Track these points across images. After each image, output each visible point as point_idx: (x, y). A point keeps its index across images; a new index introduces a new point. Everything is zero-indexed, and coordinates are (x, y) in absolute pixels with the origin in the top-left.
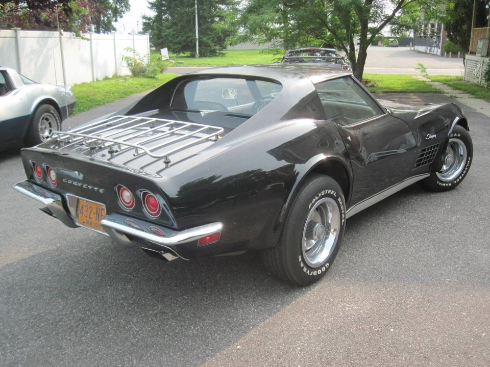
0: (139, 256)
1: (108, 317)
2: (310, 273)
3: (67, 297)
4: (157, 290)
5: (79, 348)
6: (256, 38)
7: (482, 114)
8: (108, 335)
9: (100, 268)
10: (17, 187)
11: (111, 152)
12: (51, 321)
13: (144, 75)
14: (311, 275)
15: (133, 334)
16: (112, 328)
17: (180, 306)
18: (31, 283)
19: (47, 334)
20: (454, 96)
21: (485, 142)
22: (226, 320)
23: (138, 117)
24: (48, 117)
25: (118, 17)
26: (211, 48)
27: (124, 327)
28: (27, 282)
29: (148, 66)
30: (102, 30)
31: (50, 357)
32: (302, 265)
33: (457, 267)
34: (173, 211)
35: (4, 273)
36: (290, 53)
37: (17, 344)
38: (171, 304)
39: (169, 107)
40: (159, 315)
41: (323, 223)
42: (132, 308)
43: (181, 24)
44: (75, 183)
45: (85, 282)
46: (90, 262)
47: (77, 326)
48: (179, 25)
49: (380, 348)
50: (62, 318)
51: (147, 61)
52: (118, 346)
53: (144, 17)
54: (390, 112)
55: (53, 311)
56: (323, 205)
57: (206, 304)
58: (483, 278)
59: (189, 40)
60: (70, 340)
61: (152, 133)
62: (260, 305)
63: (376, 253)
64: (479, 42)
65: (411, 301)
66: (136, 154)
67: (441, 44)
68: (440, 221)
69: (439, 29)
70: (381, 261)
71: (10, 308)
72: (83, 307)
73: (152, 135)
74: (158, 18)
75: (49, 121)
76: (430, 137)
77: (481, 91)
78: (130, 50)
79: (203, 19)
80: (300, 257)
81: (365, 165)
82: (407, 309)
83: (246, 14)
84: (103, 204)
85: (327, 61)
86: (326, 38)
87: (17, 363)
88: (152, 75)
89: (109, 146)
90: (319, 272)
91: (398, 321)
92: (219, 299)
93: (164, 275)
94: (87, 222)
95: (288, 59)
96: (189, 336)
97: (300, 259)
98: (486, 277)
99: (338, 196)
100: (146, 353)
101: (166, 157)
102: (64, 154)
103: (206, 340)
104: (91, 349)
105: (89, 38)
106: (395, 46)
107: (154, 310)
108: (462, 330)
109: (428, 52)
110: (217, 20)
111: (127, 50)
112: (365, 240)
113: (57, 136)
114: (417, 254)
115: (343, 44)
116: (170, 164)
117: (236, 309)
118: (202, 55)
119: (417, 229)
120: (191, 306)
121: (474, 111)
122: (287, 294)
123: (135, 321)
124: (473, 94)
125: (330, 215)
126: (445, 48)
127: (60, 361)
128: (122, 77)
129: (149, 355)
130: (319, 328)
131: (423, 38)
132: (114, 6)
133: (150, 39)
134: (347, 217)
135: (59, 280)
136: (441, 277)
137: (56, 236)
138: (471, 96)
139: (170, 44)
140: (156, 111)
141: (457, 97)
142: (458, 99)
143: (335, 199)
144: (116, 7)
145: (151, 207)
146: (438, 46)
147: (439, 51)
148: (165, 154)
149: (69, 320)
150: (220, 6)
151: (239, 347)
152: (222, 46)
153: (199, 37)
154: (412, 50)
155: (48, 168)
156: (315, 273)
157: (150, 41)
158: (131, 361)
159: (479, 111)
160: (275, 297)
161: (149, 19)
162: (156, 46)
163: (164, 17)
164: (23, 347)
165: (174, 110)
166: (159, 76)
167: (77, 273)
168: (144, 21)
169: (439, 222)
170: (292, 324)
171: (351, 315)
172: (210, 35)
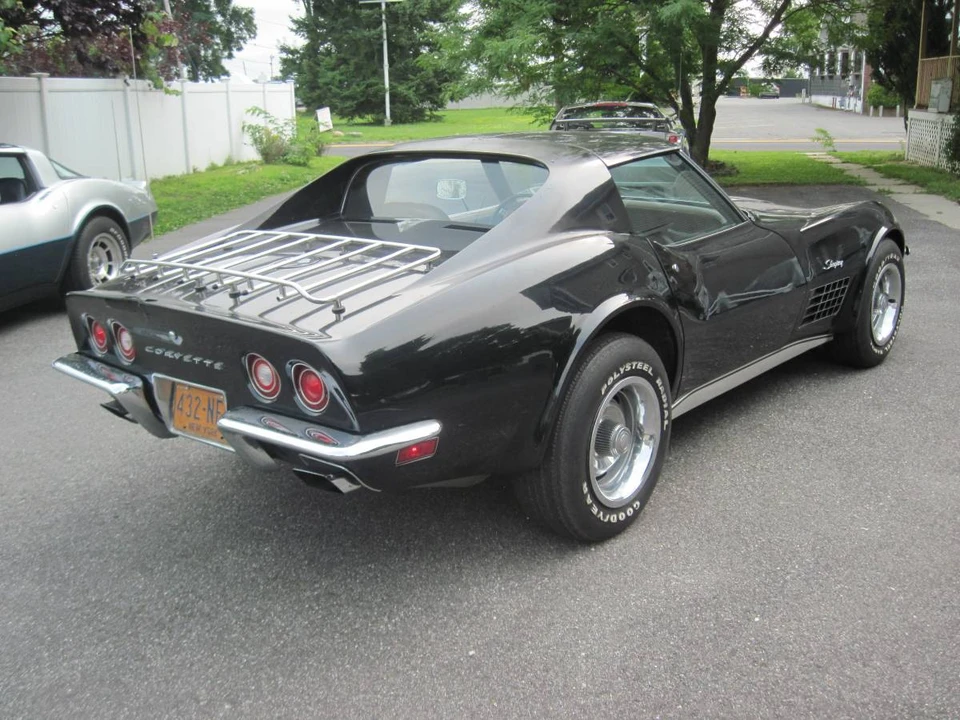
0: (283, 494)
1: (229, 604)
2: (604, 517)
3: (152, 569)
4: (318, 554)
5: (177, 659)
6: (499, 86)
7: (940, 224)
8: (229, 634)
9: (211, 516)
10: (59, 365)
11: (235, 296)
12: (123, 612)
13: (285, 161)
14: (606, 520)
15: (275, 633)
16: (236, 623)
17: (362, 582)
18: (83, 544)
19: (118, 635)
20: (886, 189)
21: (943, 276)
22: (449, 605)
23: (281, 233)
24: (106, 242)
25: (235, 49)
26: (414, 106)
27: (259, 621)
28: (75, 542)
29: (293, 142)
30: (201, 75)
31: (124, 675)
32: (589, 501)
33: (883, 506)
34: (350, 400)
35: (32, 529)
36: (566, 112)
37: (63, 652)
38: (346, 579)
39: (338, 215)
40: (323, 599)
41: (628, 424)
42: (273, 588)
43: (356, 60)
44: (169, 354)
45: (184, 542)
46: (192, 506)
47: (171, 620)
48: (352, 62)
49: (733, 652)
50: (143, 606)
51: (290, 133)
52: (249, 653)
53: (284, 49)
54: (753, 218)
55: (126, 594)
56: (627, 390)
57: (410, 579)
58: (931, 525)
59: (371, 91)
60: (160, 644)
61: (308, 260)
62: (512, 579)
63: (729, 483)
64: (933, 86)
65: (794, 568)
66: (281, 297)
67: (862, 91)
68: (851, 423)
69: (858, 62)
70: (739, 497)
71: (47, 589)
72: (181, 587)
73: (310, 264)
74: (311, 51)
75: (107, 250)
76: (831, 266)
77: (938, 180)
78: (257, 112)
79: (398, 51)
80: (585, 485)
81: (704, 319)
82: (786, 581)
83: (480, 40)
84: (222, 391)
85: (638, 126)
86: (636, 84)
87: (63, 685)
88: (302, 161)
89: (231, 285)
90: (622, 516)
91: (769, 603)
92: (434, 570)
93: (330, 527)
94: (191, 427)
95: (563, 123)
96: (378, 635)
97: (586, 490)
98: (936, 523)
99: (656, 374)
100: (300, 667)
101: (336, 302)
102: (148, 300)
103: (410, 642)
104: (199, 660)
105: (179, 89)
106: (774, 97)
107: (315, 590)
108: (888, 618)
109: (838, 106)
110: (424, 52)
111: (253, 113)
112: (709, 460)
113: (133, 268)
114: (807, 483)
115: (669, 95)
116: (343, 315)
117: (467, 586)
118: (397, 120)
119: (809, 438)
120: (382, 581)
121: (925, 218)
122: (561, 559)
123: (279, 608)
124: (922, 186)
125: (641, 410)
126: (870, 97)
127: (143, 681)
128: (243, 164)
129: (306, 668)
130: (620, 618)
131: (827, 80)
132: (224, 29)
133: (296, 90)
134: (675, 415)
135: (136, 539)
136: (851, 524)
137: (127, 460)
138: (919, 189)
139: (334, 100)
140: (314, 222)
141: (892, 193)
142: (894, 197)
143: (652, 380)
144: (229, 30)
145: (310, 392)
146: (856, 95)
147: (860, 104)
148: (334, 297)
149: (157, 609)
150: (431, 23)
151: (471, 653)
152: (436, 103)
153: (390, 85)
154: (807, 104)
155: (116, 327)
156: (613, 518)
157: (296, 95)
158: (274, 678)
159: (934, 217)
160: (538, 563)
161: (293, 52)
162: (307, 104)
163: (321, 48)
164: (73, 658)
165: (348, 220)
166: (315, 162)
167: (170, 525)
168: (284, 55)
169: (849, 425)
170: (570, 610)
171: (682, 593)
172: (412, 80)
